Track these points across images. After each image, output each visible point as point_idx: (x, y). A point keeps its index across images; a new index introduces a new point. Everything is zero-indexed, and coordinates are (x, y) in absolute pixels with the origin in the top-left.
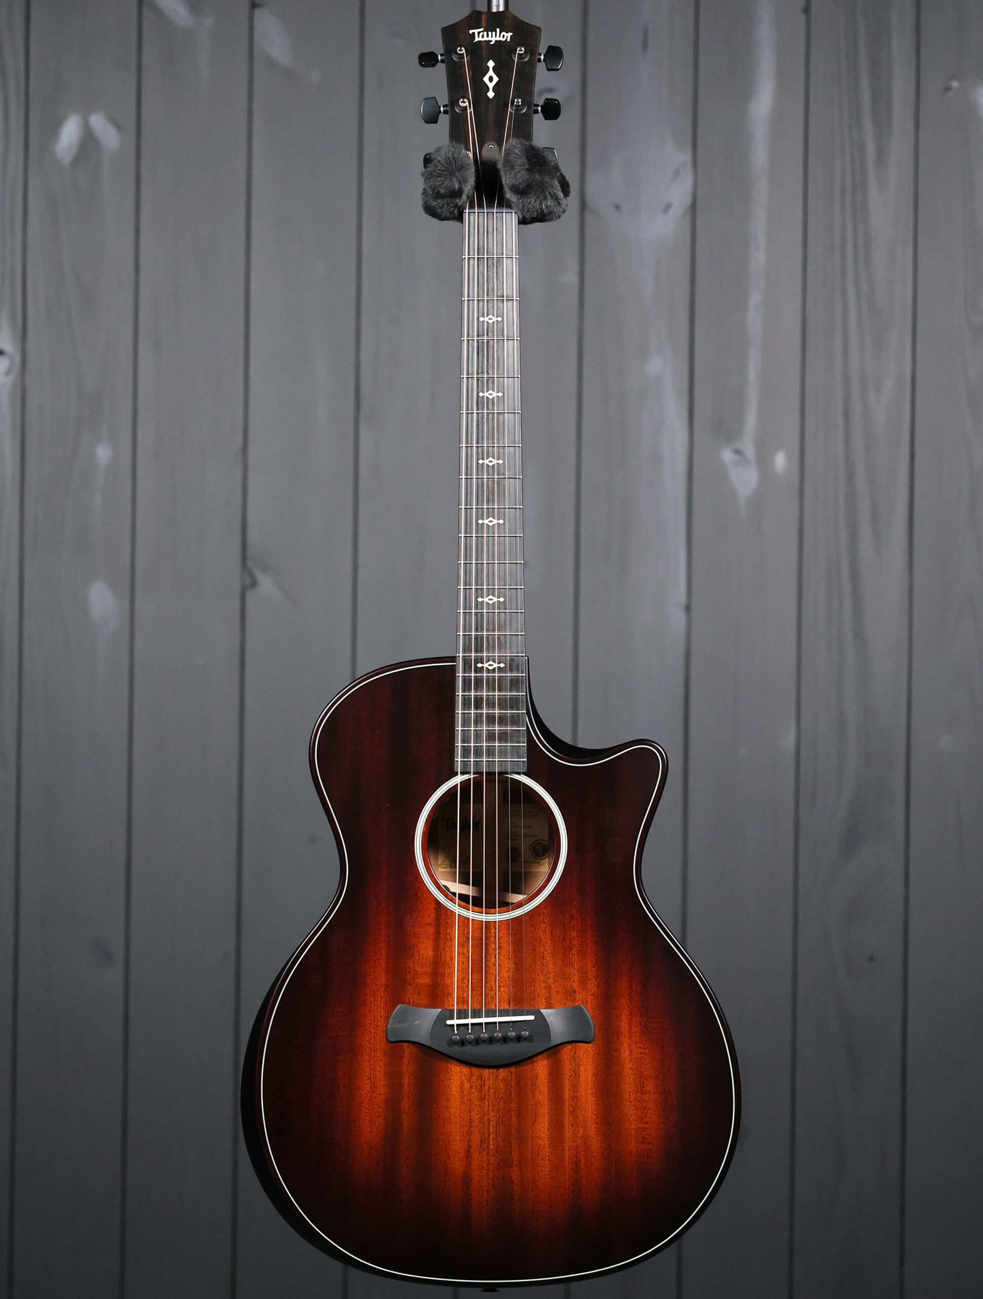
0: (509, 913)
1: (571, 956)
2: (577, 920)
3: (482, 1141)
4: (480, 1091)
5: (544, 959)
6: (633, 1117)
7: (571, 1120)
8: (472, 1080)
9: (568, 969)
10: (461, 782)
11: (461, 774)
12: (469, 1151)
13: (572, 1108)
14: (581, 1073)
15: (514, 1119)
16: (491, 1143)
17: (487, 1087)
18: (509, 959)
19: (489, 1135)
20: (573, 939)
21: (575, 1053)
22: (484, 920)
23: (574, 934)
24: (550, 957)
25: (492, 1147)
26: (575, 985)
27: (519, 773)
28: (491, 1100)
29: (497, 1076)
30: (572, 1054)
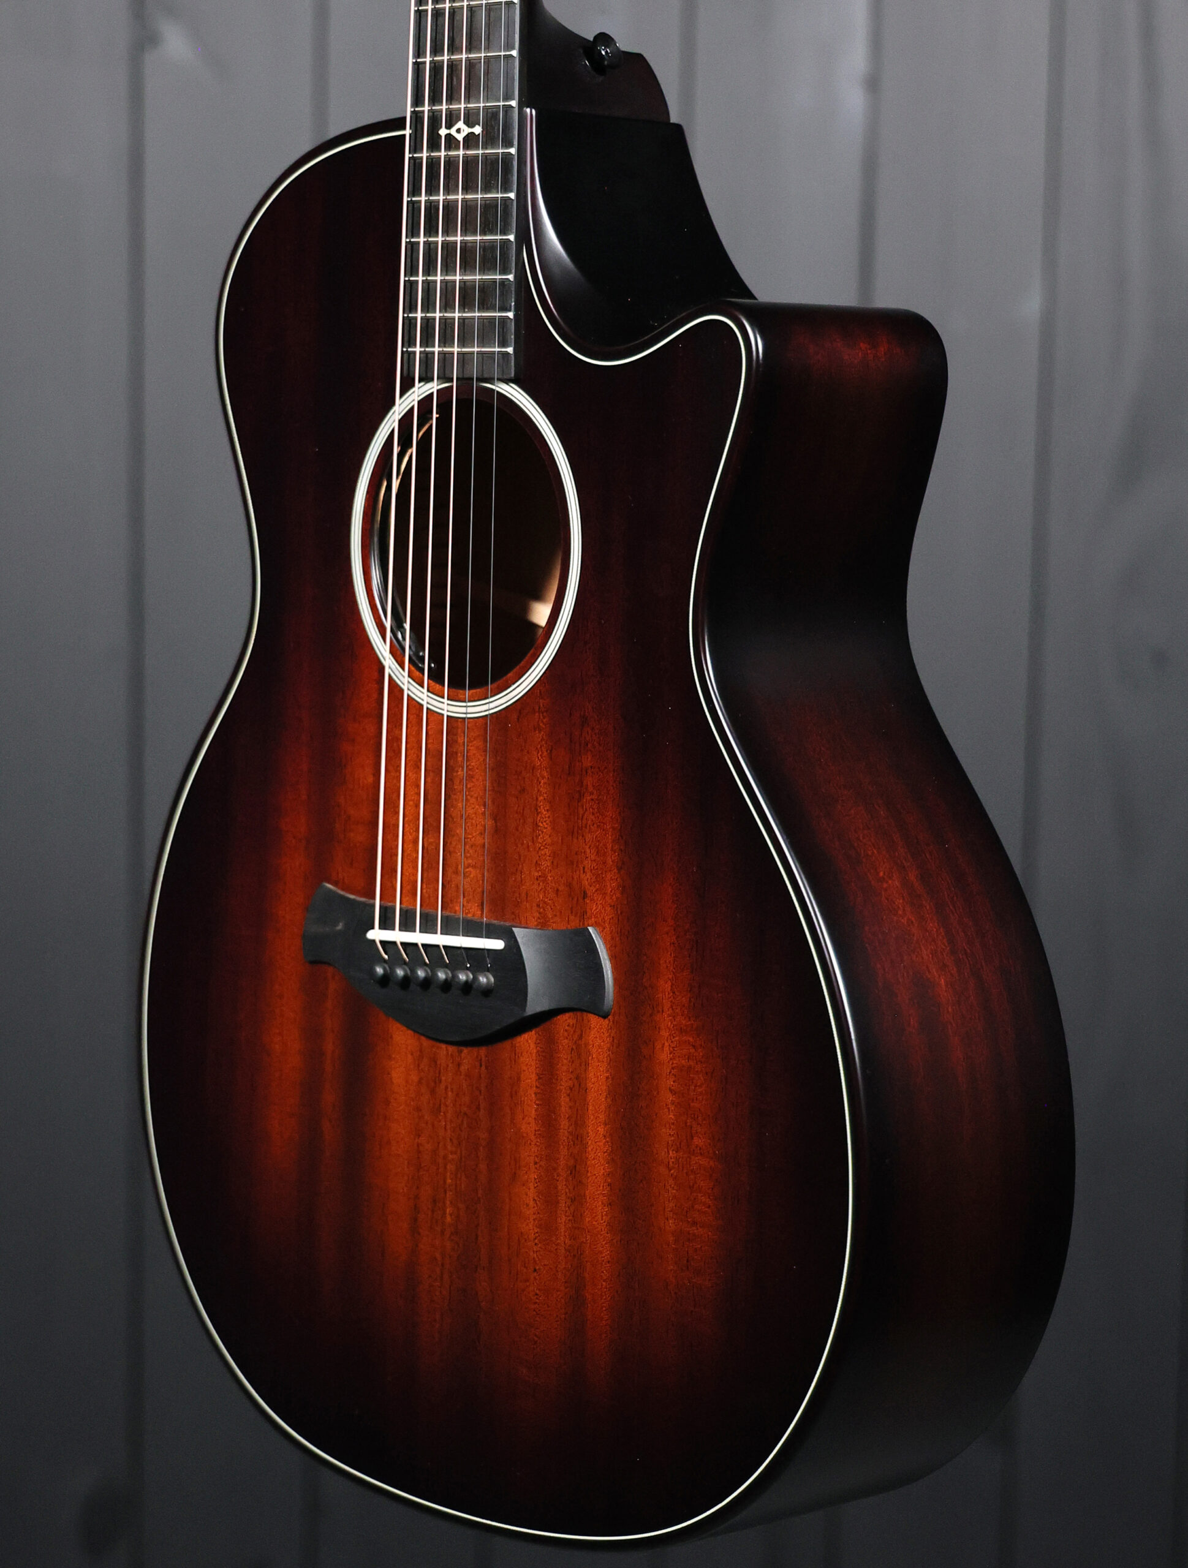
0: (487, 701)
1: (581, 812)
2: (593, 729)
3: (434, 1201)
4: (433, 1092)
5: (538, 814)
6: (671, 1205)
7: (571, 1187)
8: (422, 1066)
9: (575, 840)
10: (419, 402)
11: (419, 382)
12: (416, 1220)
13: (571, 1162)
14: (590, 1085)
15: (483, 1166)
16: (448, 1210)
17: (443, 1086)
18: (485, 806)
19: (445, 1192)
20: (584, 773)
21: (581, 1037)
22: (445, 713)
23: (587, 761)
24: (548, 810)
25: (448, 1219)
26: (586, 879)
27: (507, 381)
28: (449, 1115)
29: (459, 1065)
30: (576, 1037)
